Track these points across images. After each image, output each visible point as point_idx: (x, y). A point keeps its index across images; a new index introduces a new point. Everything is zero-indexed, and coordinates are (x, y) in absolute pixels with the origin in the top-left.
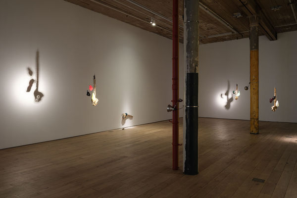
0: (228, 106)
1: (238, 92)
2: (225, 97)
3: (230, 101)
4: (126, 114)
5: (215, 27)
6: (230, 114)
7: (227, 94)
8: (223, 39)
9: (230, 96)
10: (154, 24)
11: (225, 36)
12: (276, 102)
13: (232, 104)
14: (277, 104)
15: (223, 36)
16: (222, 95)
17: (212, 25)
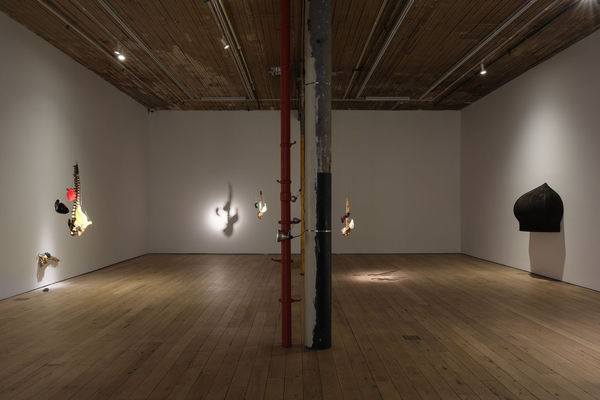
0: (228, 231)
1: (263, 206)
2: (224, 215)
3: (232, 220)
4: (48, 255)
5: (226, 83)
6: (233, 244)
7: (227, 208)
8: (222, 107)
9: (233, 213)
10: (122, 58)
11: (230, 102)
12: (349, 222)
13: (237, 226)
14: (352, 225)
15: (227, 102)
16: (217, 210)
17: (223, 79)
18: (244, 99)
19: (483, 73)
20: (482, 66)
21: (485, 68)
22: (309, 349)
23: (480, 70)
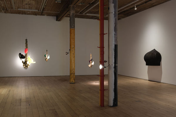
1: (48, 56)
5: (34, 4)
14: (93, 63)
17: (33, 2)
18: (37, 11)
19: (136, 9)
20: (135, 6)
21: (136, 8)
22: (112, 106)
23: (135, 8)
